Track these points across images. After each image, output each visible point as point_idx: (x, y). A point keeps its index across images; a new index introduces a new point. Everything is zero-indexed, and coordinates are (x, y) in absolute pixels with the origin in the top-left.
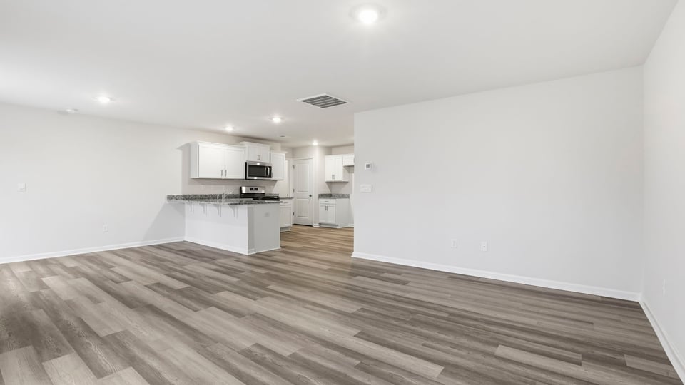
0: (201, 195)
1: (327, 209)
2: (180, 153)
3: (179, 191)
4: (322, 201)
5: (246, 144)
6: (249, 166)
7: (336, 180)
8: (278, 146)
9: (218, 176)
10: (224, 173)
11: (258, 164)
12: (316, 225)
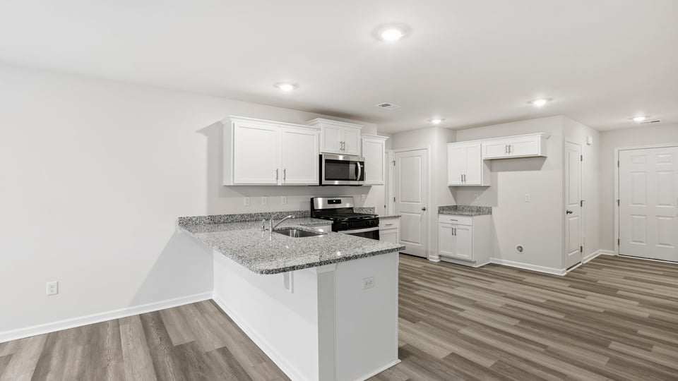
0: (242, 215)
1: (454, 233)
2: (203, 139)
3: (200, 209)
4: (446, 218)
5: (322, 123)
6: (326, 161)
7: (469, 182)
8: (373, 128)
9: (271, 180)
10: (281, 175)
11: (341, 158)
12: (434, 259)
